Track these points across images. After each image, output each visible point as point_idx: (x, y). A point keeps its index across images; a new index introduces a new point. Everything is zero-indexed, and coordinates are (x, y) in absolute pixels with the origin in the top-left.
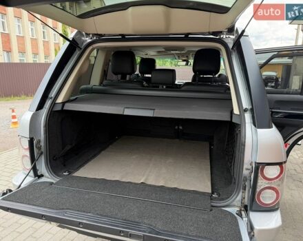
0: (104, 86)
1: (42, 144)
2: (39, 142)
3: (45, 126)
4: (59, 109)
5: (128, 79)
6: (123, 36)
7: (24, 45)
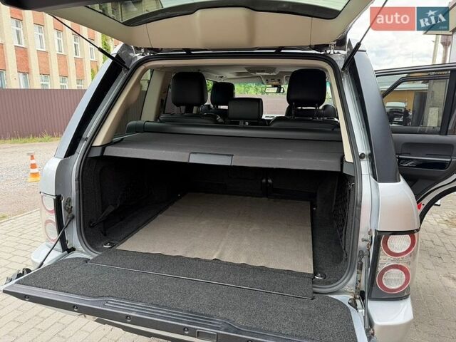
0: (161, 122)
1: (74, 204)
2: (69, 201)
3: (78, 179)
4: (99, 155)
5: (194, 112)
6: (188, 50)
7: (48, 64)
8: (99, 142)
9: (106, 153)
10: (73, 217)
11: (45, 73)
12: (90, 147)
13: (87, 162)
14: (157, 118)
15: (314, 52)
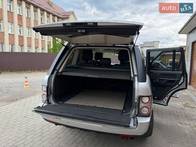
0: (78, 65)
1: (52, 89)
2: (51, 88)
3: (54, 81)
4: (60, 74)
5: (89, 62)
6: (88, 45)
7: (31, 42)
8: (60, 71)
9: (62, 74)
10: (51, 93)
11: (29, 46)
12: (58, 72)
13: (57, 76)
14: (77, 64)
15: (124, 46)
